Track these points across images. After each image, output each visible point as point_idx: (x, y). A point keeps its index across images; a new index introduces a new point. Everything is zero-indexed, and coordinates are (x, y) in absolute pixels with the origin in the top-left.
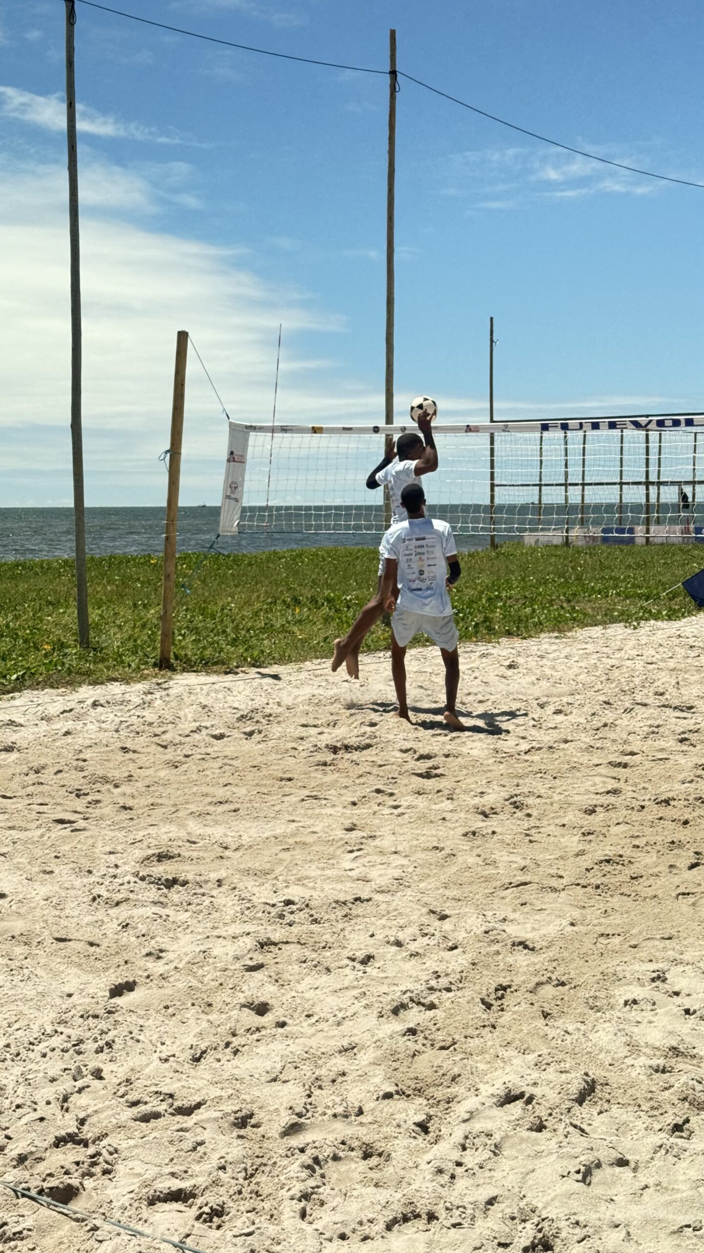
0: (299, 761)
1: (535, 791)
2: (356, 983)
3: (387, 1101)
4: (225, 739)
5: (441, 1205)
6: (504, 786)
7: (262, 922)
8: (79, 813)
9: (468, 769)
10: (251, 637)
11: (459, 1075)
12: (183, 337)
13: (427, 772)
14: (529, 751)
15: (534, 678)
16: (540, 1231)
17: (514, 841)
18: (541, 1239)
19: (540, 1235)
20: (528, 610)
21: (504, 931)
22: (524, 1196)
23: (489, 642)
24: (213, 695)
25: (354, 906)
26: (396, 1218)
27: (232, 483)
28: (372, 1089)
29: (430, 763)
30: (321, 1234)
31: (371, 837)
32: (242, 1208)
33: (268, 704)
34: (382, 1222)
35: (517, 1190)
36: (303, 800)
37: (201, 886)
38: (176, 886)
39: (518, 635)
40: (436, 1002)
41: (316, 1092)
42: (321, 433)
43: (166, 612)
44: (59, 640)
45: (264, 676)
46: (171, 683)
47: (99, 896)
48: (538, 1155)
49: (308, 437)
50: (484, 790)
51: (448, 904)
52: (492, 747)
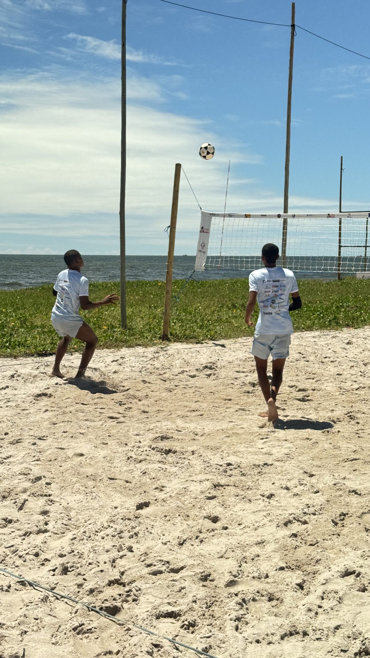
0: (235, 390)
1: (362, 410)
2: (265, 508)
3: (281, 572)
4: (196, 378)
5: (310, 628)
6: (344, 407)
7: (215, 474)
8: (121, 414)
9: (325, 397)
10: (210, 325)
11: (320, 560)
12: (178, 167)
13: (303, 398)
14: (358, 388)
15: (361, 350)
16: (364, 644)
17: (350, 437)
18: (364, 649)
19: (364, 647)
20: (358, 313)
21: (344, 484)
22: (355, 626)
23: (337, 330)
24: (190, 354)
25: (264, 468)
26: (286, 633)
27: (202, 243)
28: (273, 565)
29: (305, 393)
30: (246, 639)
31: (273, 431)
32: (205, 623)
33: (218, 360)
34: (278, 635)
35: (351, 622)
36: (237, 411)
37: (183, 454)
38: (170, 454)
39: (353, 327)
40: (308, 520)
41: (244, 565)
42: (250, 217)
43: (166, 311)
44: (111, 324)
45: (217, 345)
46: (168, 347)
47: (131, 457)
48: (363, 604)
49: (243, 219)
50: (333, 409)
51: (314, 469)
52: (338, 386)
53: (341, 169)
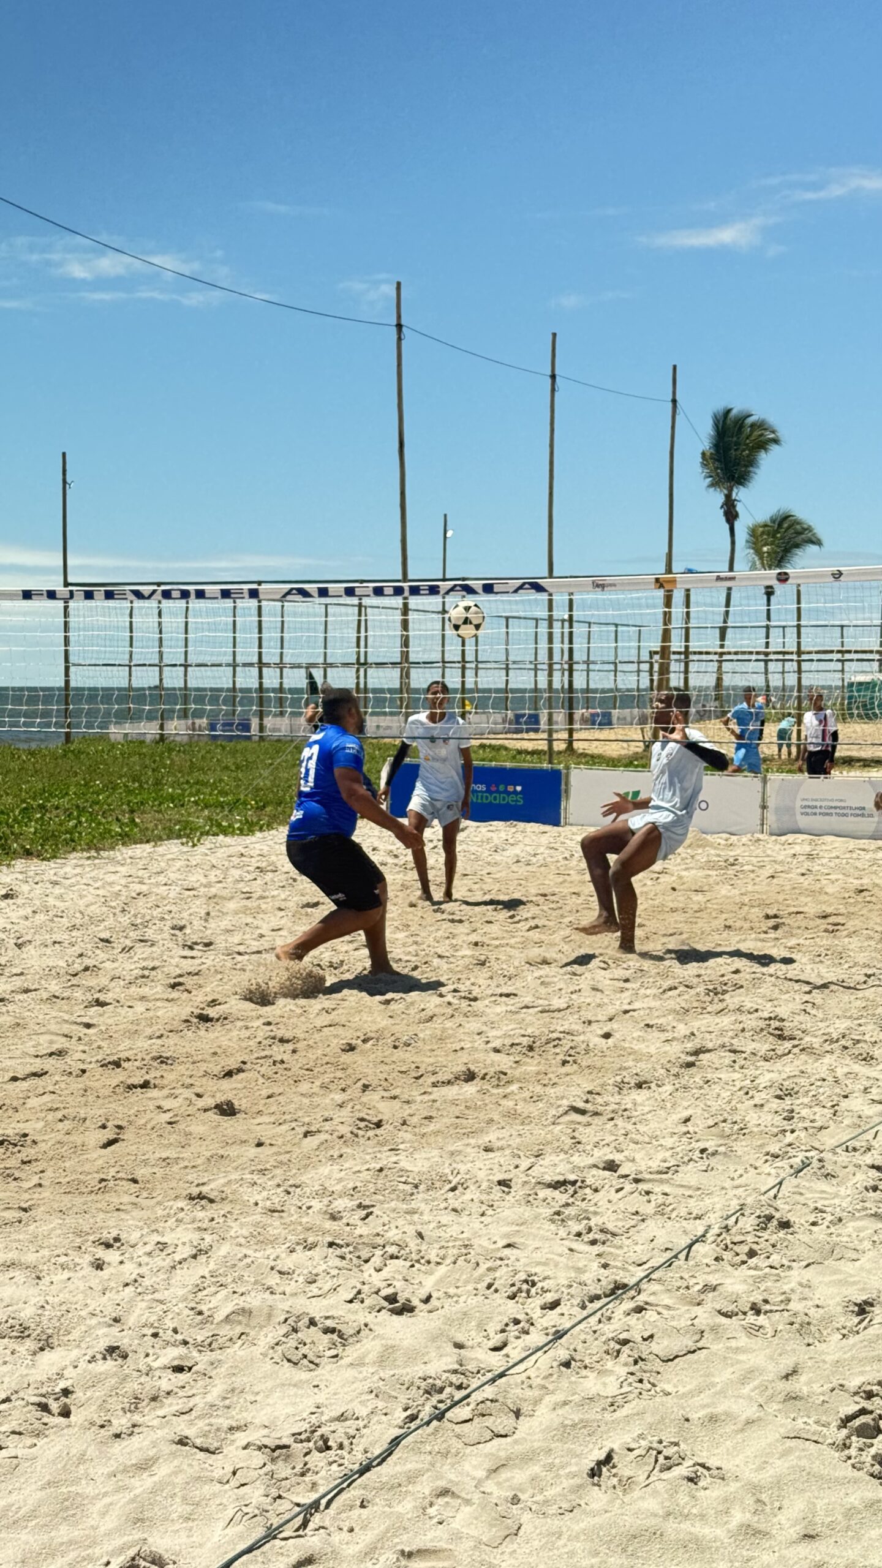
53: (64, 482)
